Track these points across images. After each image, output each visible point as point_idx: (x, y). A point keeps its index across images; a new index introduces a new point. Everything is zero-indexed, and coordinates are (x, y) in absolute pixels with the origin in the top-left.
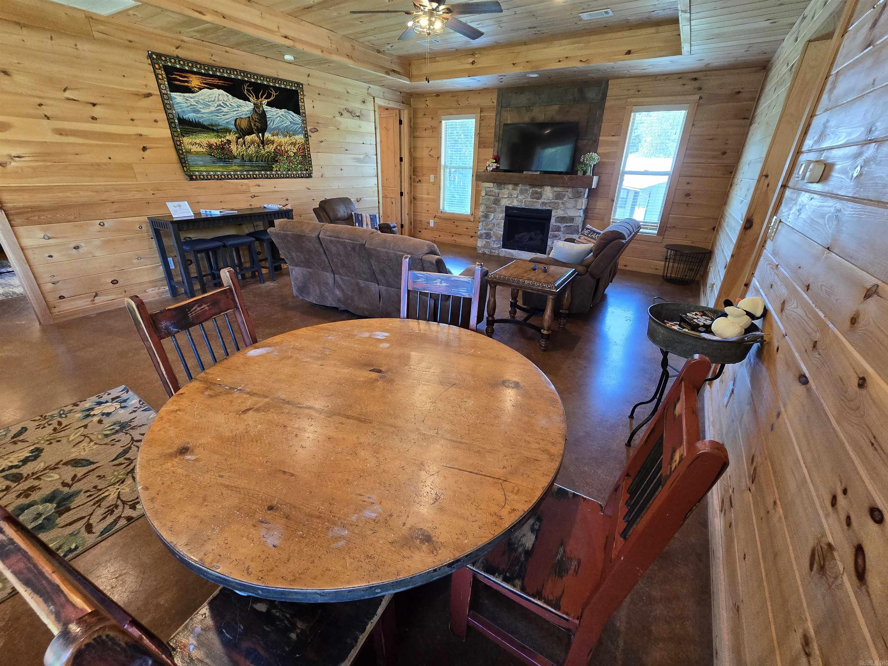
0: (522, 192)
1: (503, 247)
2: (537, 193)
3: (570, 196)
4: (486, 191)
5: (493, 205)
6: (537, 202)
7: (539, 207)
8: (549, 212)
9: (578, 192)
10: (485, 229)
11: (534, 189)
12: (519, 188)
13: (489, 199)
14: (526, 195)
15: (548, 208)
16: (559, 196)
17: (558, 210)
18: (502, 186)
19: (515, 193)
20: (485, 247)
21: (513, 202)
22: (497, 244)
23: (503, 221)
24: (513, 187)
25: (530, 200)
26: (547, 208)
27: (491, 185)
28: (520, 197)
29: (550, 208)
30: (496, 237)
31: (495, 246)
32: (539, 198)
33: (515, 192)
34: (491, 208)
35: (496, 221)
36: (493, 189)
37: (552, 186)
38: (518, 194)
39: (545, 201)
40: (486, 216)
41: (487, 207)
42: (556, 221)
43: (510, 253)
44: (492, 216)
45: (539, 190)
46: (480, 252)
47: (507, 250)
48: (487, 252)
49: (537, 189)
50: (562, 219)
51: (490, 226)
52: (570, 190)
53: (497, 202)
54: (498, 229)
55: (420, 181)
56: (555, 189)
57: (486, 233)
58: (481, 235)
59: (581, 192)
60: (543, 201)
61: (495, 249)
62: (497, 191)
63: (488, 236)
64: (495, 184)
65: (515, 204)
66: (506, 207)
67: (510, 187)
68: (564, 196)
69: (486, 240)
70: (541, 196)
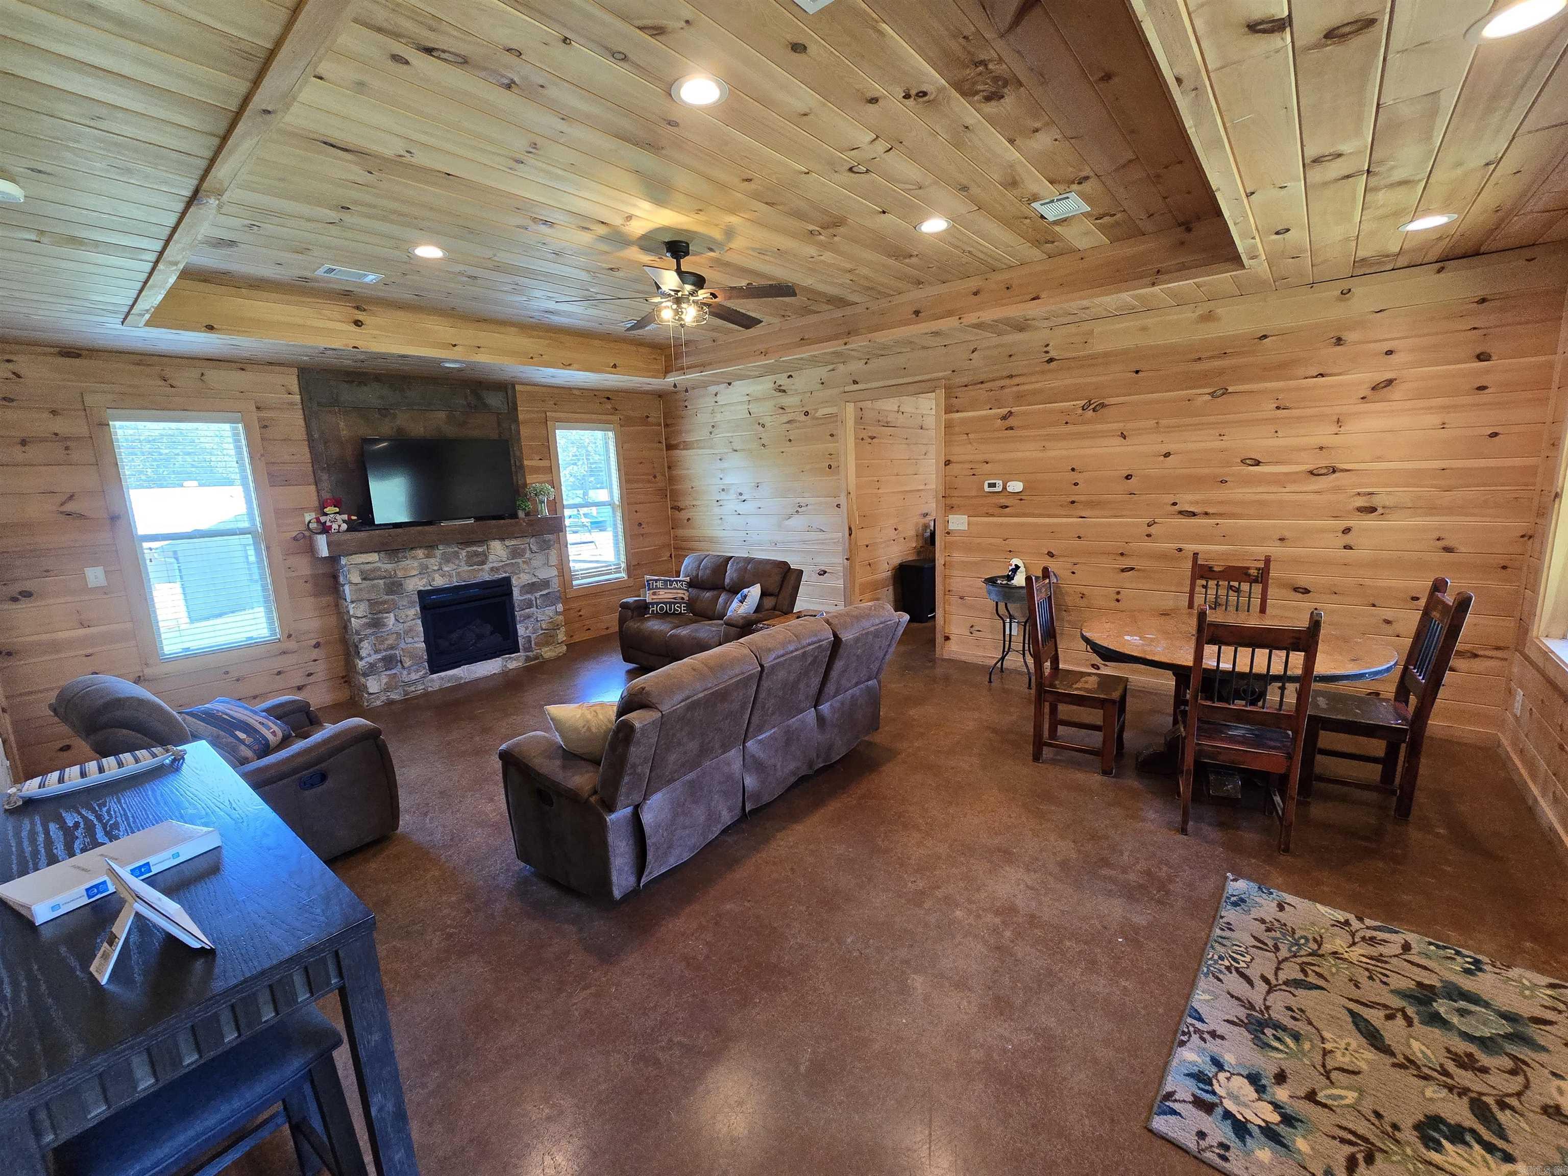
0: (447, 559)
1: (433, 672)
2: (476, 554)
3: (534, 548)
4: (362, 572)
5: (386, 597)
6: (482, 569)
7: (487, 577)
8: (506, 582)
9: (544, 541)
10: (377, 652)
11: (469, 549)
12: (438, 553)
13: (373, 586)
14: (457, 562)
15: (504, 575)
16: (515, 553)
17: (521, 575)
18: (400, 555)
19: (433, 563)
20: (388, 688)
21: (433, 580)
22: (417, 671)
23: (419, 622)
24: (426, 552)
25: (466, 568)
26: (500, 576)
27: (374, 557)
28: (446, 569)
29: (507, 575)
30: (412, 656)
31: (414, 676)
32: (483, 563)
33: (432, 560)
34: (385, 602)
35: (401, 626)
36: (379, 565)
37: (502, 539)
38: (440, 564)
39: (495, 565)
40: (376, 624)
41: (372, 603)
42: (521, 594)
43: (450, 678)
44: (390, 620)
45: (480, 549)
46: (378, 703)
47: (443, 674)
48: (395, 696)
49: (475, 549)
50: (531, 587)
51: (390, 642)
52: (533, 540)
53: (394, 587)
54: (410, 640)
55: (27, 594)
56: (507, 543)
57: (383, 659)
58: (372, 666)
59: (549, 541)
60: (491, 565)
61: (414, 683)
62: (389, 567)
63: (390, 662)
64: (382, 554)
65: (440, 582)
66: (420, 592)
67: (420, 553)
68: (524, 550)
69: (388, 673)
70: (486, 557)
